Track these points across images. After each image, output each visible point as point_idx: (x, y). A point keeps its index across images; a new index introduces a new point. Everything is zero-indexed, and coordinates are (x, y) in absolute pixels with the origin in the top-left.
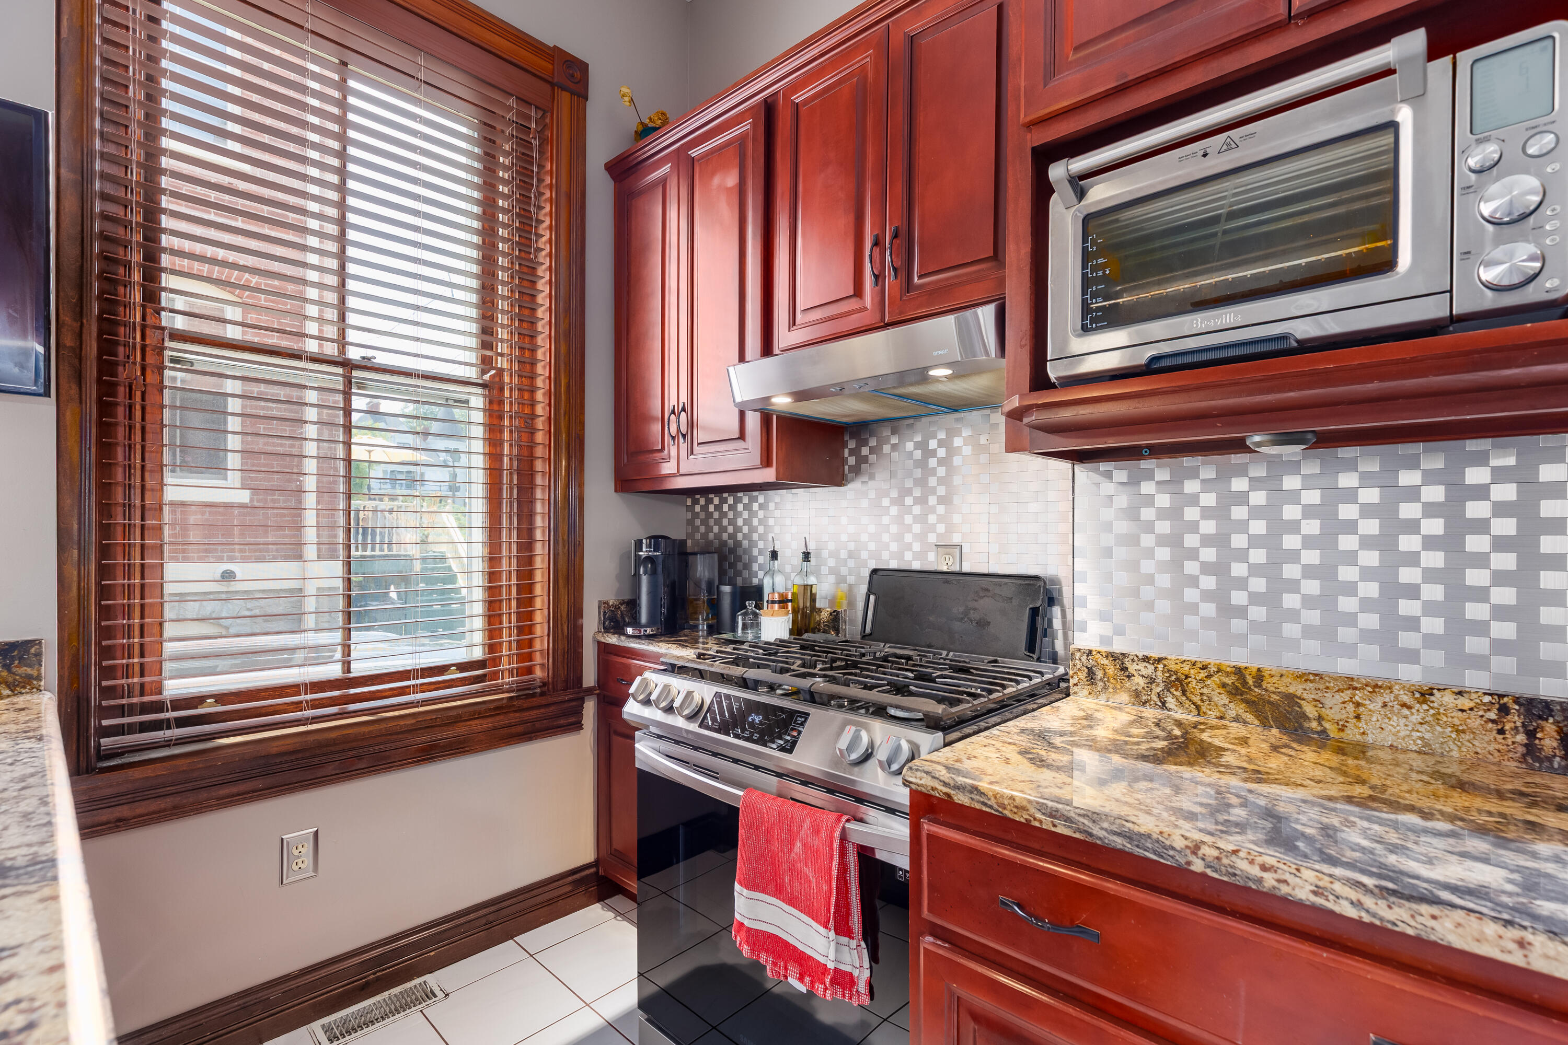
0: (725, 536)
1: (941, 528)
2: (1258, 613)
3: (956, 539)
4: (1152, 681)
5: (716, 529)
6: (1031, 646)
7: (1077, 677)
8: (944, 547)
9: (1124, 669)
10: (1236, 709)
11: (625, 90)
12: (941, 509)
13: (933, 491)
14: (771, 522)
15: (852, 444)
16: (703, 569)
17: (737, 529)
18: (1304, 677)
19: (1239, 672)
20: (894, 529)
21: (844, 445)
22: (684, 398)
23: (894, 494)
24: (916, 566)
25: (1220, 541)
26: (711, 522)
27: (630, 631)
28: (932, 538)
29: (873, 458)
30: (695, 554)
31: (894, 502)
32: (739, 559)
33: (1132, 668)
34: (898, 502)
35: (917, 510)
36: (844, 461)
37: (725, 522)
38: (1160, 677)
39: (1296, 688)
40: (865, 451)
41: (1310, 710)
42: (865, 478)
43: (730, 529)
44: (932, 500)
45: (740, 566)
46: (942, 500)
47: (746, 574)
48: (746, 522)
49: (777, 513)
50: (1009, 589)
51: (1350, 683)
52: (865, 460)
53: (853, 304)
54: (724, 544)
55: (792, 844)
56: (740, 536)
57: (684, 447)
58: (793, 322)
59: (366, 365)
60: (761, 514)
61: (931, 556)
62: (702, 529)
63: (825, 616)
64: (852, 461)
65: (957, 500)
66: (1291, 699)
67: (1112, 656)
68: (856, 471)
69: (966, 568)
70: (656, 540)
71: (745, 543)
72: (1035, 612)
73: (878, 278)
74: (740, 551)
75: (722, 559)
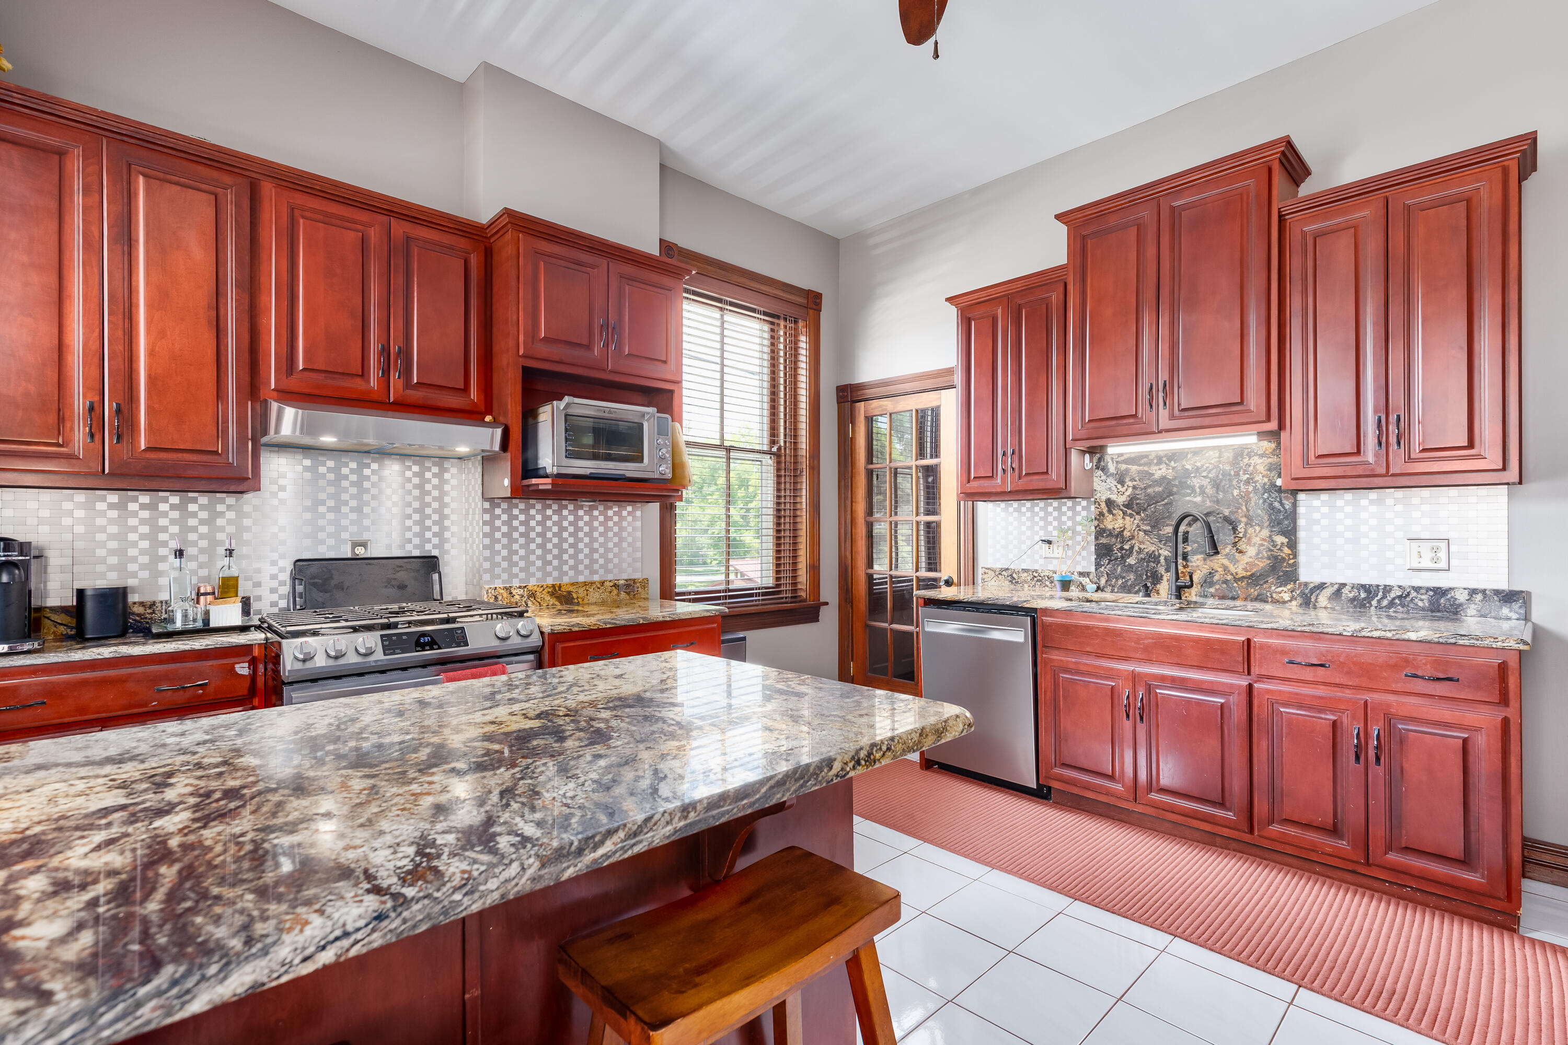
1: (353, 529)
2: (555, 562)
3: (366, 536)
4: (522, 596)
9: (511, 593)
10: (553, 601)
12: (352, 516)
13: (345, 504)
18: (572, 584)
19: (553, 586)
24: (333, 556)
25: (542, 535)
28: (346, 536)
33: (514, 592)
35: (330, 516)
38: (526, 594)
39: (571, 589)
41: (575, 596)
44: (344, 510)
46: (353, 510)
50: (416, 564)
51: (585, 584)
53: (358, 380)
58: (290, 372)
61: (344, 548)
65: (366, 510)
66: (569, 593)
73: (386, 372)
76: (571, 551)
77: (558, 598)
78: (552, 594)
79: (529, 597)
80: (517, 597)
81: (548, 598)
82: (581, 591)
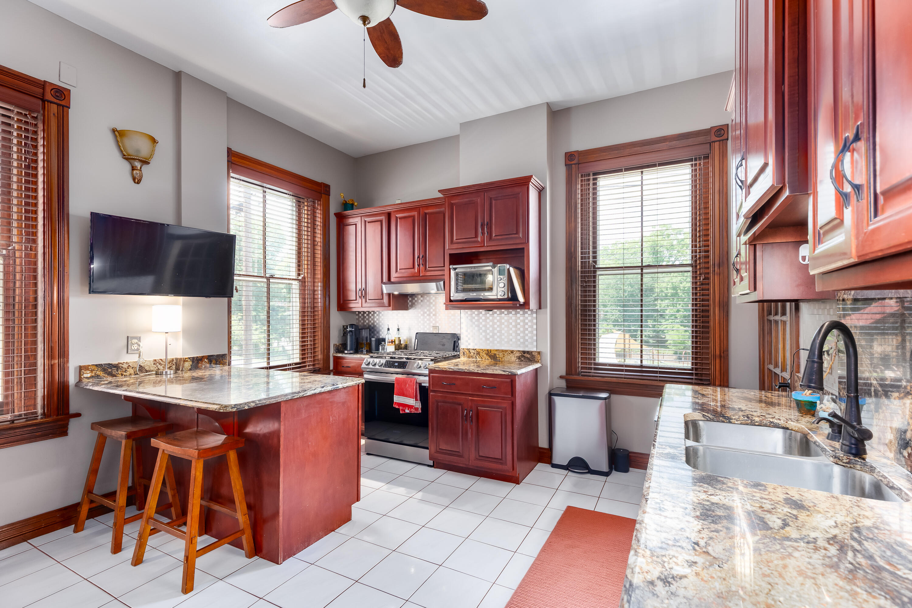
0: (370, 324)
1: (434, 322)
2: (491, 339)
3: (437, 325)
4: (474, 354)
5: (367, 321)
6: (454, 350)
7: (461, 354)
8: (435, 327)
9: (469, 352)
10: (487, 357)
11: (342, 194)
12: (434, 317)
13: (432, 313)
14: (381, 319)
15: (410, 299)
16: (365, 334)
17: (374, 322)
18: (497, 350)
19: (488, 350)
20: (422, 322)
21: (408, 299)
22: (364, 286)
23: (422, 313)
24: (428, 332)
25: (485, 326)
26: (365, 319)
27: (346, 352)
28: (432, 325)
29: (416, 303)
30: (362, 329)
31: (422, 315)
32: (375, 330)
33: (471, 351)
34: (423, 315)
35: (428, 317)
36: (408, 303)
37: (370, 319)
38: (475, 352)
39: (496, 353)
40: (414, 301)
41: (498, 356)
42: (414, 308)
43: (372, 322)
44: (432, 315)
45: (375, 332)
46: (434, 315)
47: (378, 335)
48: (377, 319)
49: (382, 317)
50: (449, 337)
51: (503, 351)
52: (414, 304)
53: (412, 270)
54: (370, 326)
55: (406, 385)
56: (375, 324)
57: (364, 300)
58: (397, 271)
59: (272, 277)
60: (377, 317)
61: (431, 329)
62: (362, 321)
63: (403, 346)
64: (410, 304)
65: (437, 315)
66: (495, 354)
67: (468, 349)
68: (412, 306)
69: (440, 332)
70: (352, 326)
71: (377, 326)
72: (455, 342)
73: (419, 265)
74: (375, 328)
75: (370, 330)
76: (498, 334)
77: (490, 356)
78: (487, 354)
79: (477, 354)
80: (472, 354)
81: (485, 356)
82: (501, 354)
